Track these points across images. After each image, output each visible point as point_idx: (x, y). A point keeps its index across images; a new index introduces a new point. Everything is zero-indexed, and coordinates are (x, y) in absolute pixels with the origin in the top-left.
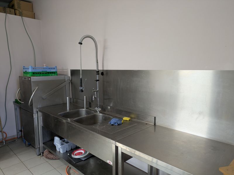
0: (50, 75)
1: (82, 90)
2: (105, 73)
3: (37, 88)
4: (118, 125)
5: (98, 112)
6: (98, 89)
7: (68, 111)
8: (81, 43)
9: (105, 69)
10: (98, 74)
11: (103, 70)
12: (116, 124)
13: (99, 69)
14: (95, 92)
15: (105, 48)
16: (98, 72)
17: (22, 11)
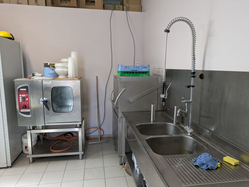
0: (141, 76)
1: (164, 99)
2: (205, 76)
3: (124, 89)
4: (208, 169)
5: (189, 134)
6: (191, 100)
7: (152, 123)
8: (168, 31)
9: (206, 69)
10: (194, 77)
11: (203, 71)
12: (204, 167)
13: (196, 69)
14: (186, 103)
15: (209, 35)
16: (194, 73)
17: (129, 6)
